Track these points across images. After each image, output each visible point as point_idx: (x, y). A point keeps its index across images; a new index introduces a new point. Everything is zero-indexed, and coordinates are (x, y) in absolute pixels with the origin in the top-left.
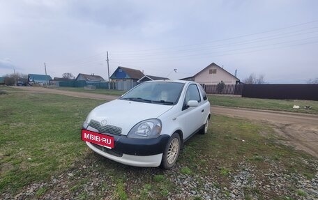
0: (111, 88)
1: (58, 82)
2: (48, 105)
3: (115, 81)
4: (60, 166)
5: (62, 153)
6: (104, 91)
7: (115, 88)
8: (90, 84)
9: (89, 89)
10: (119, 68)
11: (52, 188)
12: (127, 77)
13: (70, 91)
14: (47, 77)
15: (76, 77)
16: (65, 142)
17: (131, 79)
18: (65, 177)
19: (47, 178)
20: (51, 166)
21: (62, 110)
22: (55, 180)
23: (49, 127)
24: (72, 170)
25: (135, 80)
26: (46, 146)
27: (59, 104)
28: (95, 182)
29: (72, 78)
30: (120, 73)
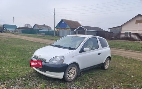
0: (56, 35)
1: (21, 30)
2: (14, 46)
3: (58, 30)
4: (20, 75)
5: (21, 70)
6: (51, 37)
7: (58, 35)
8: (41, 32)
9: (40, 35)
10: (62, 20)
11: (17, 82)
12: (68, 27)
13: (28, 36)
15: (33, 27)
16: (23, 66)
17: (70, 28)
18: (22, 79)
19: (14, 79)
20: (16, 75)
21: (22, 49)
22: (18, 80)
23: (15, 59)
24: (25, 77)
25: (73, 29)
26: (14, 67)
27: (21, 46)
28: (34, 82)
29: (30, 27)
30: (63, 24)
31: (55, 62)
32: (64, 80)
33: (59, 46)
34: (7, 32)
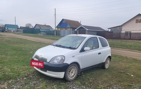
0: (57, 35)
1: (22, 29)
2: (16, 46)
3: (59, 29)
4: (21, 75)
5: (22, 70)
6: (52, 37)
7: (59, 35)
8: (42, 32)
9: (41, 35)
10: (63, 20)
11: (18, 82)
12: (68, 26)
13: (30, 36)
14: (16, 26)
15: (34, 27)
16: (24, 66)
17: (71, 28)
18: (23, 79)
19: (15, 78)
20: (17, 74)
21: (24, 49)
22: (19, 80)
23: (17, 58)
24: (26, 77)
25: (74, 29)
26: (16, 67)
27: (22, 46)
28: (35, 82)
29: (31, 27)
30: (64, 24)
31: (56, 62)
32: (65, 80)
33: (60, 46)
34: (9, 31)
